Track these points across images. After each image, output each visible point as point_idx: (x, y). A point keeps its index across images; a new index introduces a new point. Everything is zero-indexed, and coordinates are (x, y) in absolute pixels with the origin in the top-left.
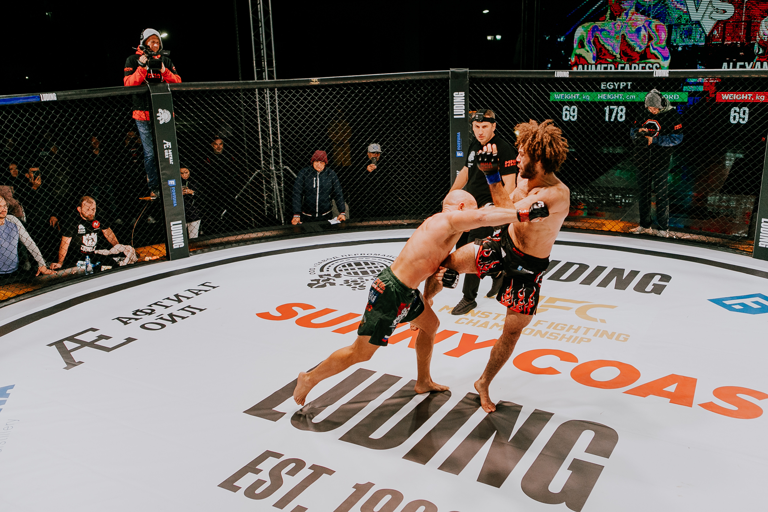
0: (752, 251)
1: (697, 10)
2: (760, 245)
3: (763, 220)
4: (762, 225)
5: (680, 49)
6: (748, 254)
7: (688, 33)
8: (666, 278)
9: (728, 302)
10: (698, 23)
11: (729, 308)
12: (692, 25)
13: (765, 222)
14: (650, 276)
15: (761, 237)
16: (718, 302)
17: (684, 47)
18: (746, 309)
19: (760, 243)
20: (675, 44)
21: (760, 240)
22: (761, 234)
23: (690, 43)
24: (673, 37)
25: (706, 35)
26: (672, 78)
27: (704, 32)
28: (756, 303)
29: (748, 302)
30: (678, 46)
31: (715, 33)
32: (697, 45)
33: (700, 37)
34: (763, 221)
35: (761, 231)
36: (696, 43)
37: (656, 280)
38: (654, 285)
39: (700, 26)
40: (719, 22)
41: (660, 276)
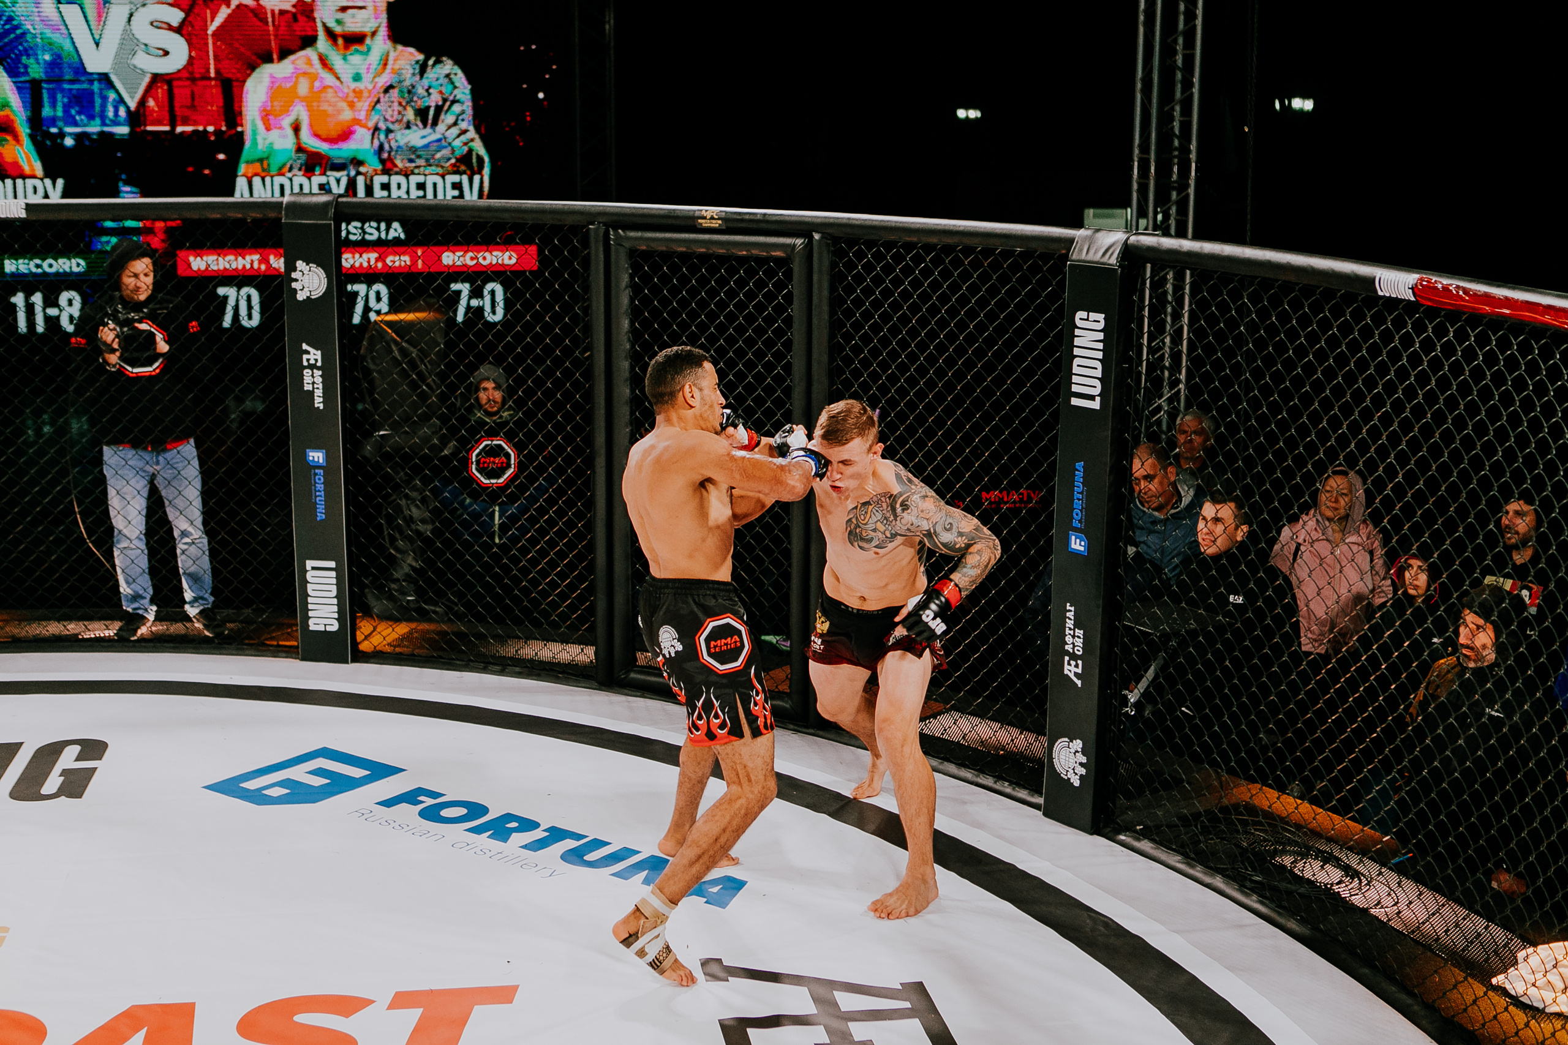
0: (295, 643)
1: (97, 44)
2: (312, 627)
3: (310, 564)
4: (309, 576)
5: (69, 142)
6: (289, 652)
7: (83, 102)
8: (93, 749)
9: (251, 785)
10: (105, 78)
11: (258, 798)
12: (91, 82)
13: (314, 568)
14: (50, 753)
15: (310, 607)
16: (230, 787)
17: (80, 137)
18: (299, 794)
19: (311, 622)
20: (54, 130)
21: (310, 614)
22: (310, 600)
23: (94, 128)
24: (47, 111)
25: (128, 108)
26: (35, 221)
27: (121, 101)
28: (319, 772)
29: (299, 773)
30: (62, 135)
31: (151, 103)
32: (111, 135)
33: (116, 114)
34: (308, 568)
35: (310, 592)
36: (106, 129)
37: (68, 759)
38: (65, 773)
39: (110, 85)
40: (156, 78)
41: (77, 749)
